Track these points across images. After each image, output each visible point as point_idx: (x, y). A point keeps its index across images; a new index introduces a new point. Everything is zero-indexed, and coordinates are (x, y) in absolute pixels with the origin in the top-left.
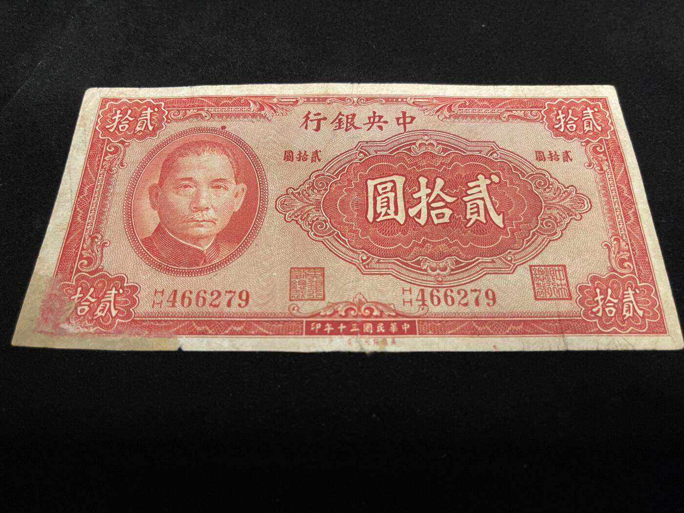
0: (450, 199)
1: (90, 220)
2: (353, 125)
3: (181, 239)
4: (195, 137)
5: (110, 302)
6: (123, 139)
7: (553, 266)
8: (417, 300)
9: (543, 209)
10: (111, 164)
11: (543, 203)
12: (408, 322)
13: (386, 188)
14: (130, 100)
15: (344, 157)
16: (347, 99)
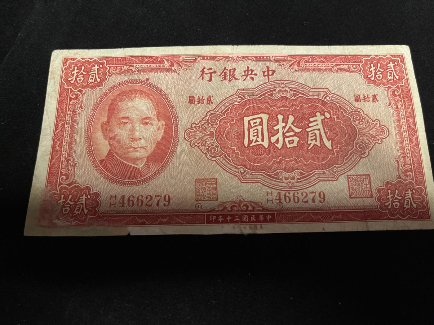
0: (297, 130)
1: (64, 148)
2: (233, 77)
3: (125, 160)
4: (128, 87)
5: (82, 204)
6: (80, 88)
7: (362, 175)
8: (276, 200)
9: (357, 136)
10: (75, 107)
11: (358, 131)
12: (270, 214)
13: (256, 123)
14: (83, 59)
15: (228, 100)
16: (230, 58)
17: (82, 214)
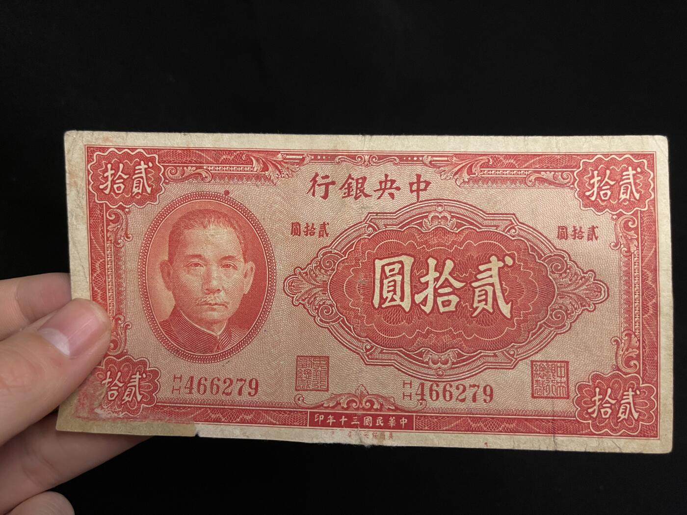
0: (458, 285)
1: (110, 301)
2: (362, 191)
3: (196, 323)
4: (197, 204)
5: (135, 386)
6: (121, 203)
7: (555, 362)
8: (416, 394)
9: (555, 297)
11: (556, 290)
12: (406, 417)
13: (393, 270)
15: (352, 231)
16: (358, 158)
17: (133, 402)
